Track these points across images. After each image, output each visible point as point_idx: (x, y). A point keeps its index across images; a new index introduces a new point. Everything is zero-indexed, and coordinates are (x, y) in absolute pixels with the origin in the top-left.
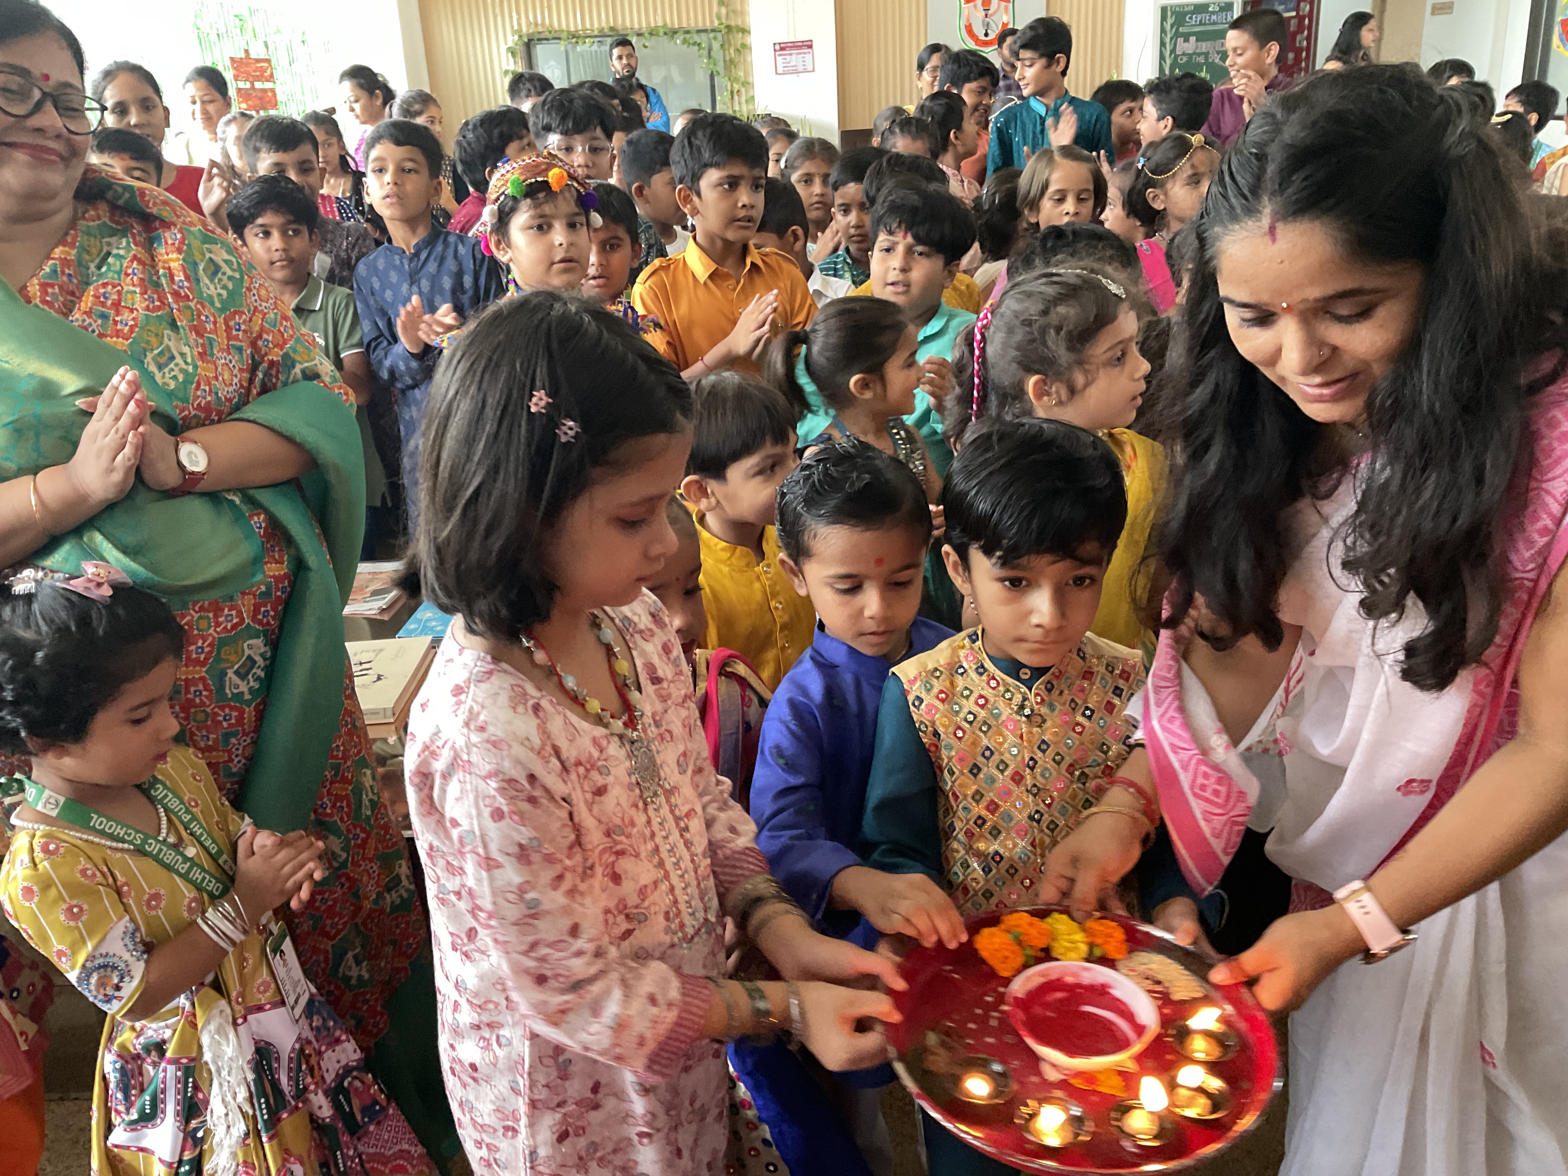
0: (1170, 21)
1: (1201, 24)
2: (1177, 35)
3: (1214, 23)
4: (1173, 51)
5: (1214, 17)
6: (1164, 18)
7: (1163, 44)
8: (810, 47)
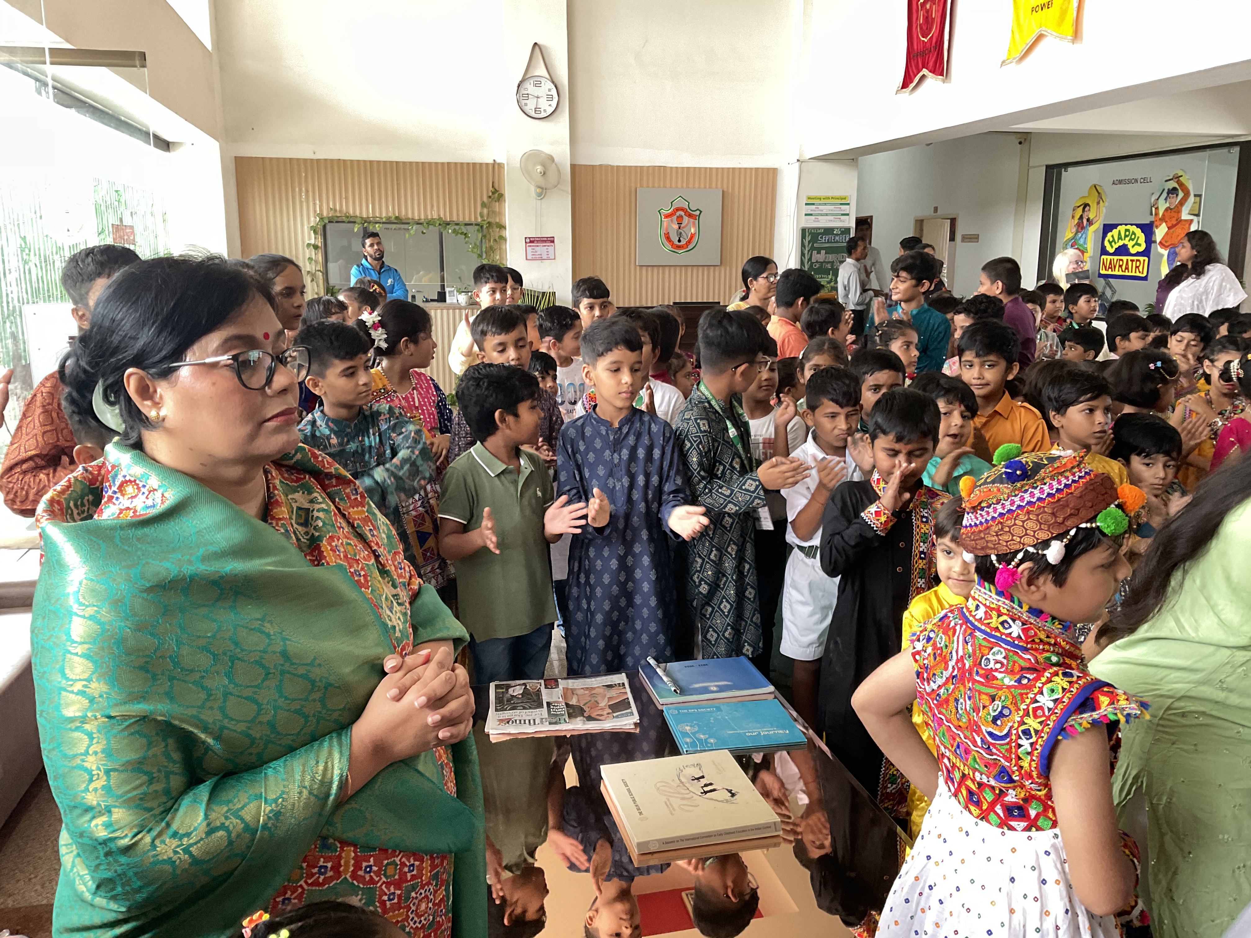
0: (808, 238)
1: (828, 242)
2: (813, 249)
3: (837, 242)
4: (810, 259)
5: (837, 238)
6: (803, 237)
7: (803, 254)
8: (553, 242)
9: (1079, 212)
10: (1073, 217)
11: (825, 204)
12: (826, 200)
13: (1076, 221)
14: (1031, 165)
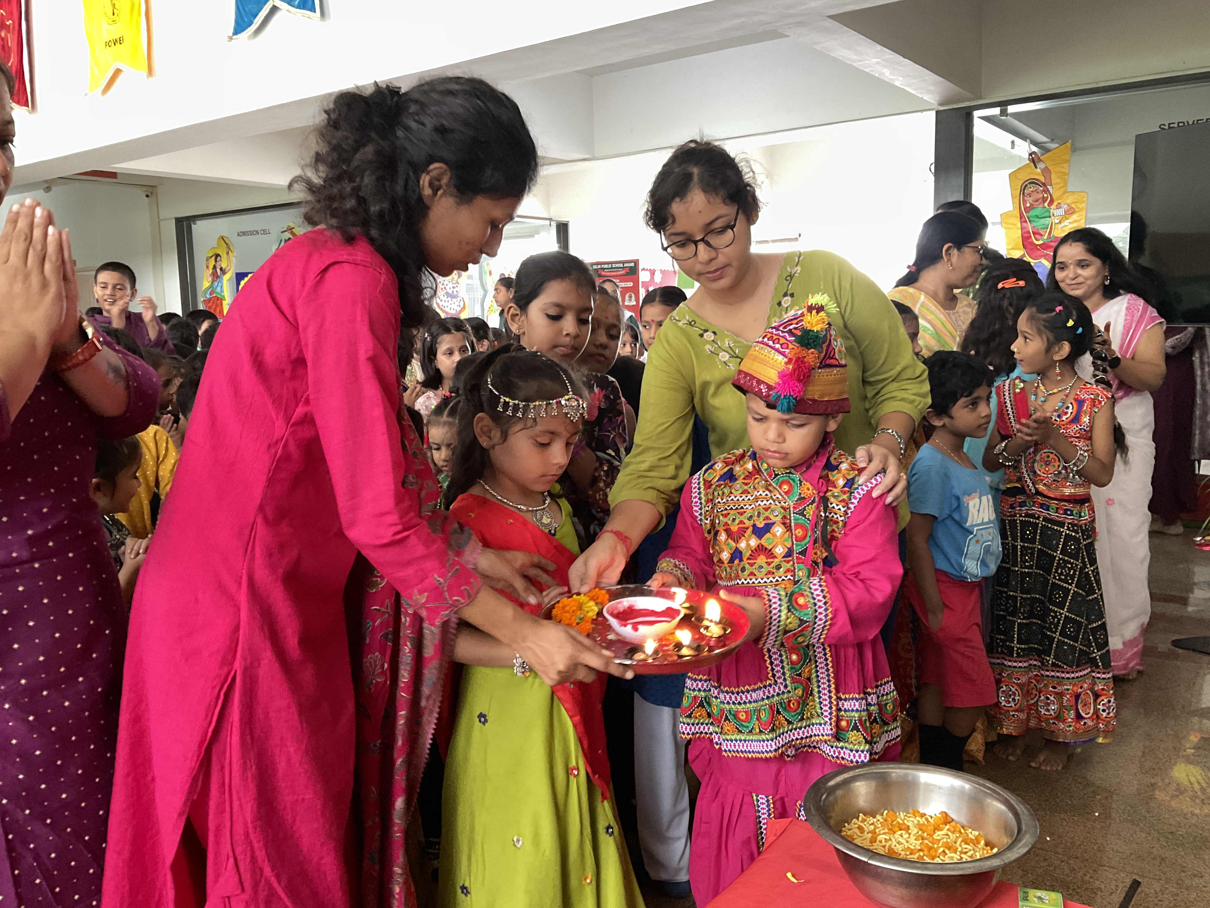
9: (212, 262)
10: (207, 267)
13: (211, 271)
14: (161, 217)
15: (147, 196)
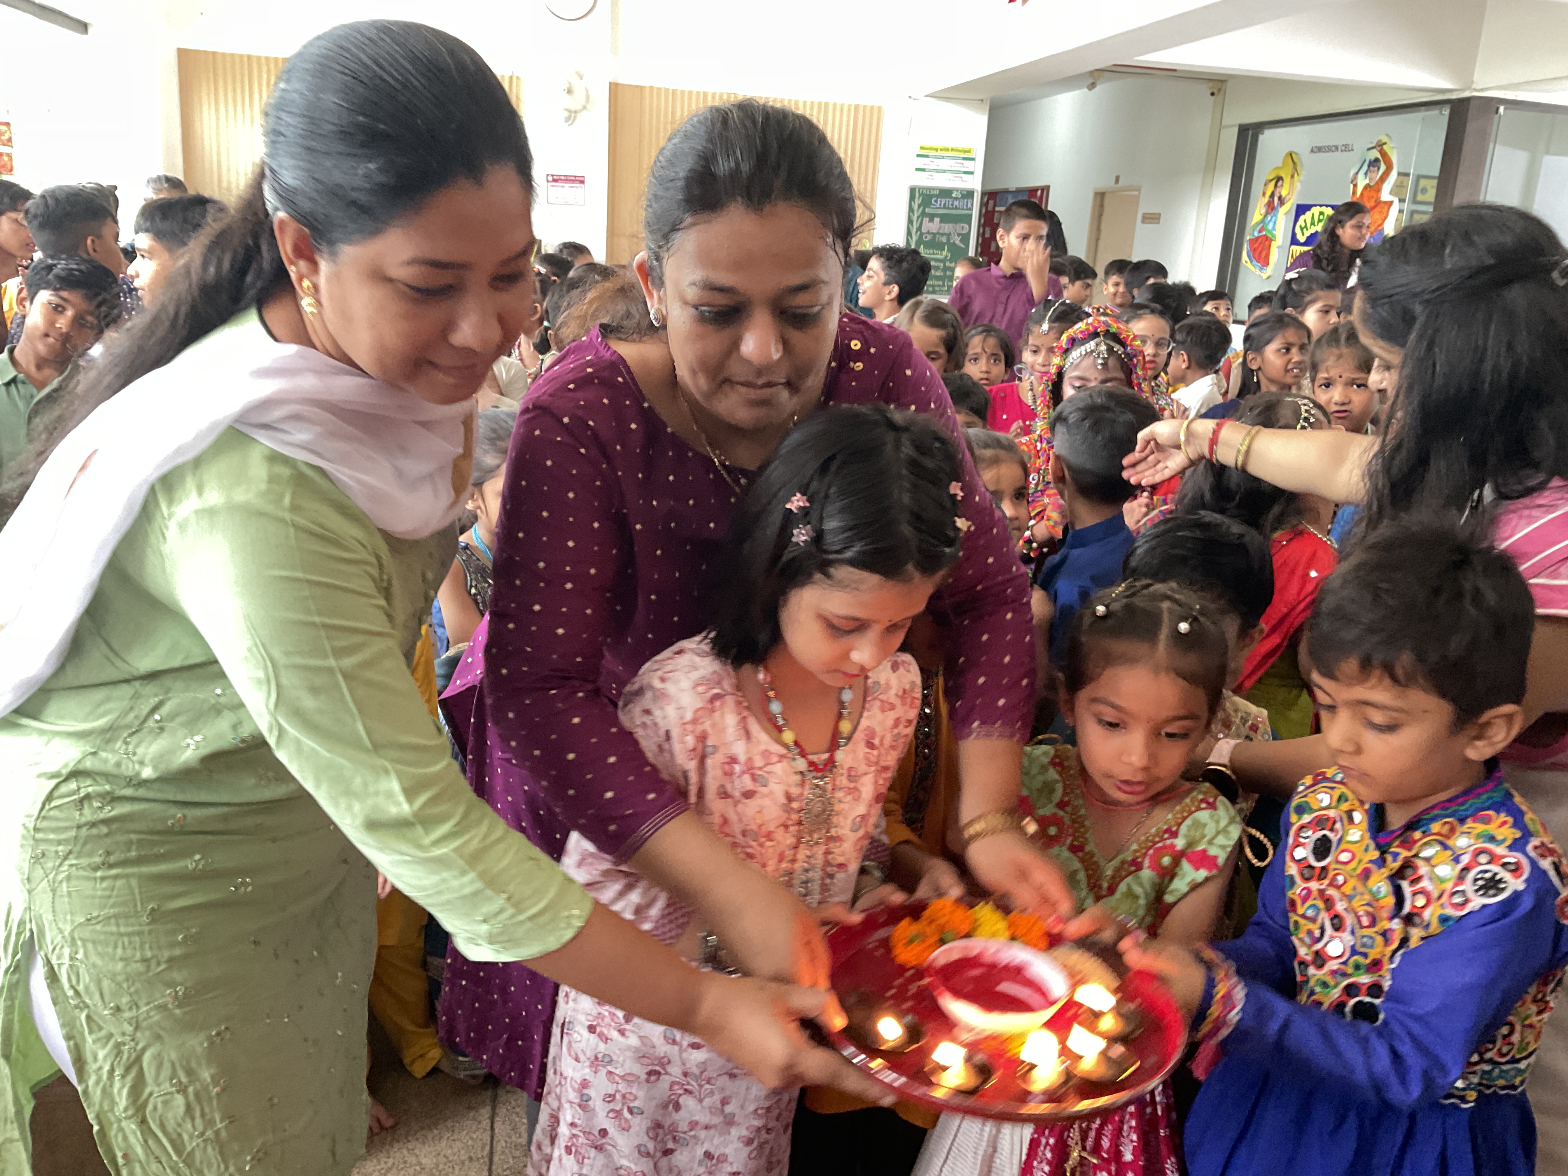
0: (918, 201)
1: (945, 207)
2: (924, 214)
3: (956, 208)
4: (919, 228)
5: (956, 203)
6: (912, 198)
7: (910, 221)
8: (582, 182)
9: (1271, 187)
10: (1264, 194)
11: (943, 157)
12: (944, 152)
13: (1266, 199)
14: (1224, 123)
15: (1213, 94)
